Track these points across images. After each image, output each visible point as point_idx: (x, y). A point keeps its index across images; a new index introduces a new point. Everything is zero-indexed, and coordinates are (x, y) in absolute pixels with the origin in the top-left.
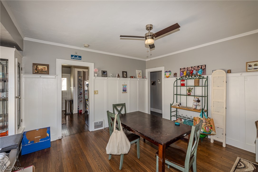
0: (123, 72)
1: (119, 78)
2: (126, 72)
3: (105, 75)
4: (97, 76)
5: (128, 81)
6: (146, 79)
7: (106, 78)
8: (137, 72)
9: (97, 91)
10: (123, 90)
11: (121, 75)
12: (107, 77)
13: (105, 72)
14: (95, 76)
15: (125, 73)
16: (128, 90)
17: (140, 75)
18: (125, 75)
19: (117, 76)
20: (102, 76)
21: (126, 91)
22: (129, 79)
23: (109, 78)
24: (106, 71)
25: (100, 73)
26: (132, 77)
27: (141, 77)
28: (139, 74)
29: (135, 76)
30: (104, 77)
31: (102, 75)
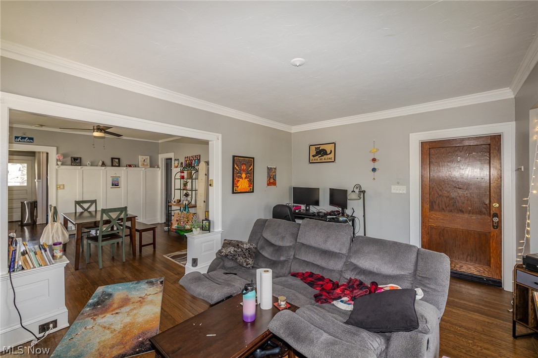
0: (112, 159)
1: (103, 168)
2: (119, 159)
3: (78, 163)
4: (61, 165)
5: (121, 172)
6: (158, 169)
7: (79, 167)
8: (141, 158)
9: (62, 185)
10: (112, 184)
11: (109, 162)
12: (80, 165)
13: (77, 160)
14: (57, 165)
15: (117, 160)
16: (122, 183)
17: (145, 163)
18: (116, 162)
19: (100, 163)
20: (72, 165)
21: (118, 185)
22: (125, 168)
23: (85, 168)
24: (80, 158)
25: (69, 160)
26: (130, 166)
27: (147, 165)
28: (144, 161)
29: (136, 164)
30: (76, 165)
31: (72, 163)
